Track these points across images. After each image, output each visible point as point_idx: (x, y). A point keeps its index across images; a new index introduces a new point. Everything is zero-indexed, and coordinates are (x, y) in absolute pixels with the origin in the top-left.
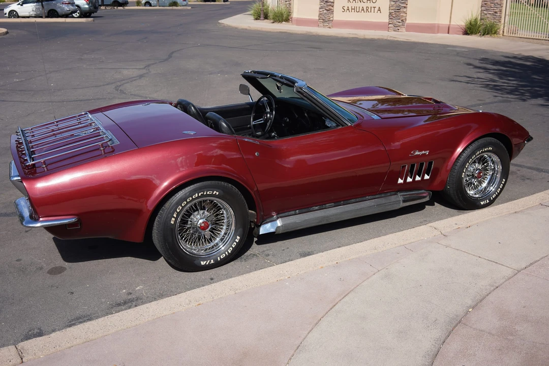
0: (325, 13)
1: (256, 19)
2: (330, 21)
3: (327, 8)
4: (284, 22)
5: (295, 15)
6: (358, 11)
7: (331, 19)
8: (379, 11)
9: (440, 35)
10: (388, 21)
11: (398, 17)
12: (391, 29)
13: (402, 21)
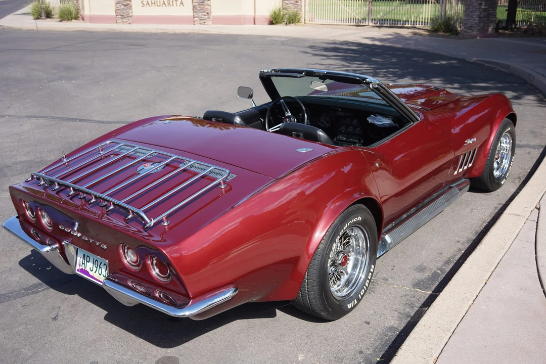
0: (123, 9)
1: (37, 19)
2: (128, 16)
3: (124, 3)
4: (73, 20)
5: (86, 12)
6: (159, 5)
7: (131, 14)
8: (182, 5)
9: (247, 26)
10: (192, 14)
11: (203, 10)
12: (197, 22)
13: (207, 13)
